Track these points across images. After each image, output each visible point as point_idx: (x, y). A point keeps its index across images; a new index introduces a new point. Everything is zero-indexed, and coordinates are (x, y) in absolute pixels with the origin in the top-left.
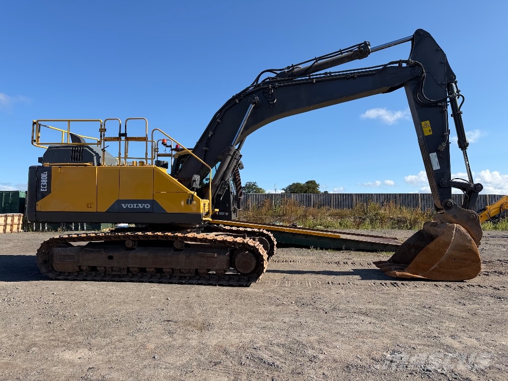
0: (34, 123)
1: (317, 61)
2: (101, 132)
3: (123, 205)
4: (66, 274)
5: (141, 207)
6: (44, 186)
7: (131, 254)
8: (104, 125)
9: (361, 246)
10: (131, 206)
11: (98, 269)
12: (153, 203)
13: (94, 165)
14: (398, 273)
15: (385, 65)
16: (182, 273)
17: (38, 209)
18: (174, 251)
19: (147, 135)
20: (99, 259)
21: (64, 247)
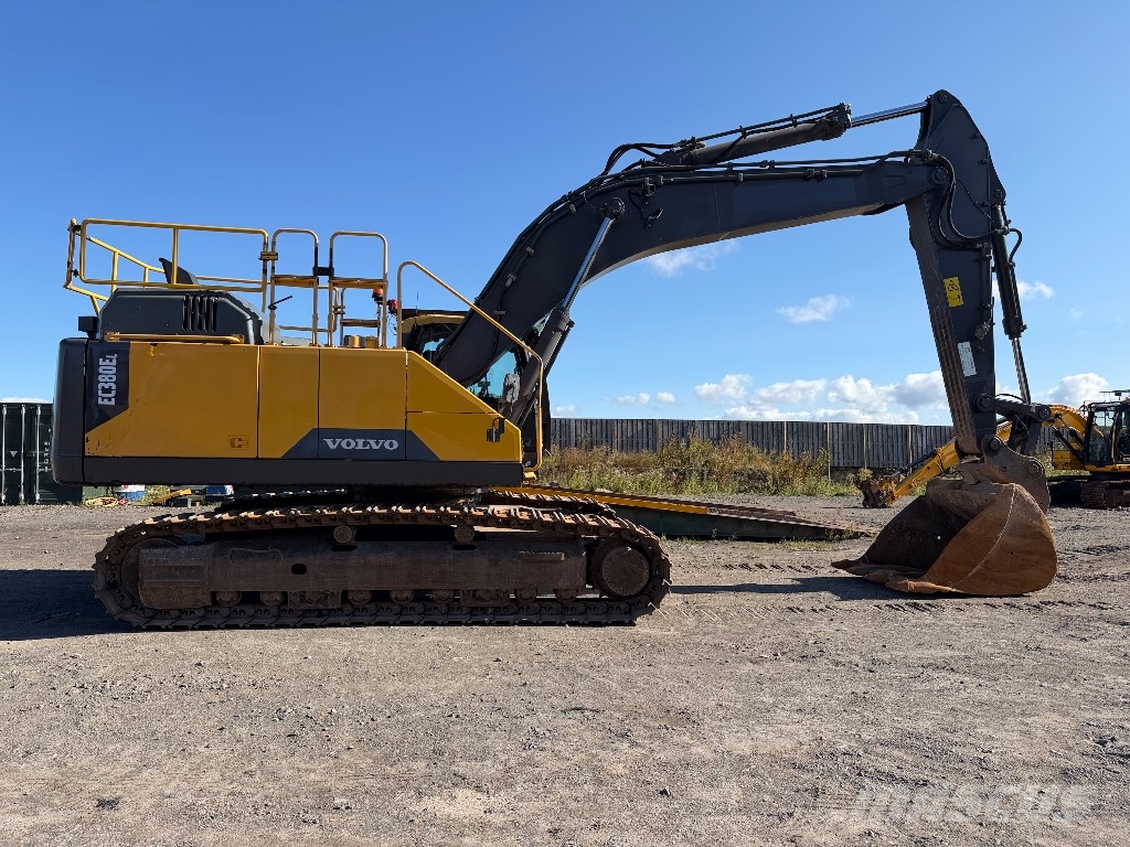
0: (75, 228)
1: (744, 135)
2: (265, 261)
3: (329, 442)
4: (174, 614)
5: (375, 447)
6: (108, 391)
7: (353, 558)
8: (274, 243)
9: (747, 530)
10: (348, 444)
11: (265, 598)
12: (405, 436)
13: (247, 341)
14: (912, 584)
15: (882, 158)
16: (482, 600)
17: (92, 449)
18: (455, 548)
19: (385, 275)
20: (268, 573)
21: (165, 546)
